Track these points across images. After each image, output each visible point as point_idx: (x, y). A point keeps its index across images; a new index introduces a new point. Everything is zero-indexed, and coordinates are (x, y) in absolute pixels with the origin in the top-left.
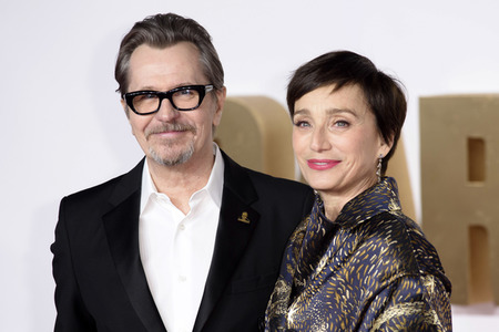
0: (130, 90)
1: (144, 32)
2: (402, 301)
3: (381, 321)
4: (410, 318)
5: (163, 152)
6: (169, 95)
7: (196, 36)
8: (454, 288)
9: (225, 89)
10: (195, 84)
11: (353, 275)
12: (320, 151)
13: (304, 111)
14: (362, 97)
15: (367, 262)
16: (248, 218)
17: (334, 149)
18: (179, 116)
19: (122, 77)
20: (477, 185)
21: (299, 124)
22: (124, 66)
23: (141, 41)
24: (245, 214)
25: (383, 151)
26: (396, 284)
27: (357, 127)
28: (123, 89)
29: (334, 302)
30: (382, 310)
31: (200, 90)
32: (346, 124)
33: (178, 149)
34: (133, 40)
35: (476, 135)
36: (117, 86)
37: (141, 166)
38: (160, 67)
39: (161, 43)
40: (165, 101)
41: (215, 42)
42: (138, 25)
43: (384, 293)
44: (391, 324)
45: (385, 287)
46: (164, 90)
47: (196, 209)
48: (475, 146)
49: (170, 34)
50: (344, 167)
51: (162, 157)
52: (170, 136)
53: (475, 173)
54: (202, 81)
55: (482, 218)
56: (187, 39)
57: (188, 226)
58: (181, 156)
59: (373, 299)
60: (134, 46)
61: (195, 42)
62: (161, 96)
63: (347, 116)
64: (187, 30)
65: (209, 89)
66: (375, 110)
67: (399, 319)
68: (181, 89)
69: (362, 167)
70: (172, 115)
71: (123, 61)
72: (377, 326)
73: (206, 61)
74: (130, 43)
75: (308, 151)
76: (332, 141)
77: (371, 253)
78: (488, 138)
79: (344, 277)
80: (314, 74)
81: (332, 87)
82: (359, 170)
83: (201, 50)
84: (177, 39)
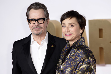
0: (29, 19)
1: (32, 6)
2: (85, 64)
3: (81, 68)
4: (87, 67)
5: (35, 32)
6: (37, 20)
7: (44, 8)
8: (97, 61)
9: (49, 19)
10: (43, 18)
11: (75, 58)
12: (68, 32)
13: (64, 24)
14: (76, 20)
15: (78, 55)
16: (53, 46)
17: (71, 31)
18: (39, 25)
19: (27, 15)
20: (101, 39)
21: (63, 26)
22: (28, 13)
23: (32, 8)
24: (53, 45)
25: (81, 31)
26: (84, 60)
27: (75, 27)
28: (28, 18)
29: (71, 64)
30: (81, 65)
31: (44, 19)
32: (73, 26)
33: (39, 32)
34: (30, 8)
35: (101, 28)
36: (26, 17)
37: (31, 35)
38: (36, 14)
39: (36, 9)
40: (36, 21)
41: (48, 9)
42: (31, 5)
43: (81, 62)
44: (83, 68)
45: (82, 61)
46: (36, 19)
47: (42, 44)
48: (101, 30)
49: (38, 7)
50: (73, 35)
51: (35, 33)
52: (37, 29)
53: (101, 36)
54: (44, 17)
55: (102, 46)
56: (42, 8)
57: (41, 48)
58: (39, 33)
59: (79, 63)
60: (30, 9)
61: (43, 9)
62: (36, 20)
63: (73, 24)
64: (42, 6)
65: (46, 19)
66: (79, 23)
67: (85, 67)
68: (40, 19)
69: (77, 35)
70: (38, 24)
71: (28, 12)
72: (80, 69)
73: (45, 13)
74: (29, 9)
75: (65, 32)
76: (70, 30)
77: (79, 53)
78: (103, 29)
79: (73, 59)
80: (66, 16)
81: (70, 18)
82: (76, 36)
83: (44, 10)
84: (39, 8)
